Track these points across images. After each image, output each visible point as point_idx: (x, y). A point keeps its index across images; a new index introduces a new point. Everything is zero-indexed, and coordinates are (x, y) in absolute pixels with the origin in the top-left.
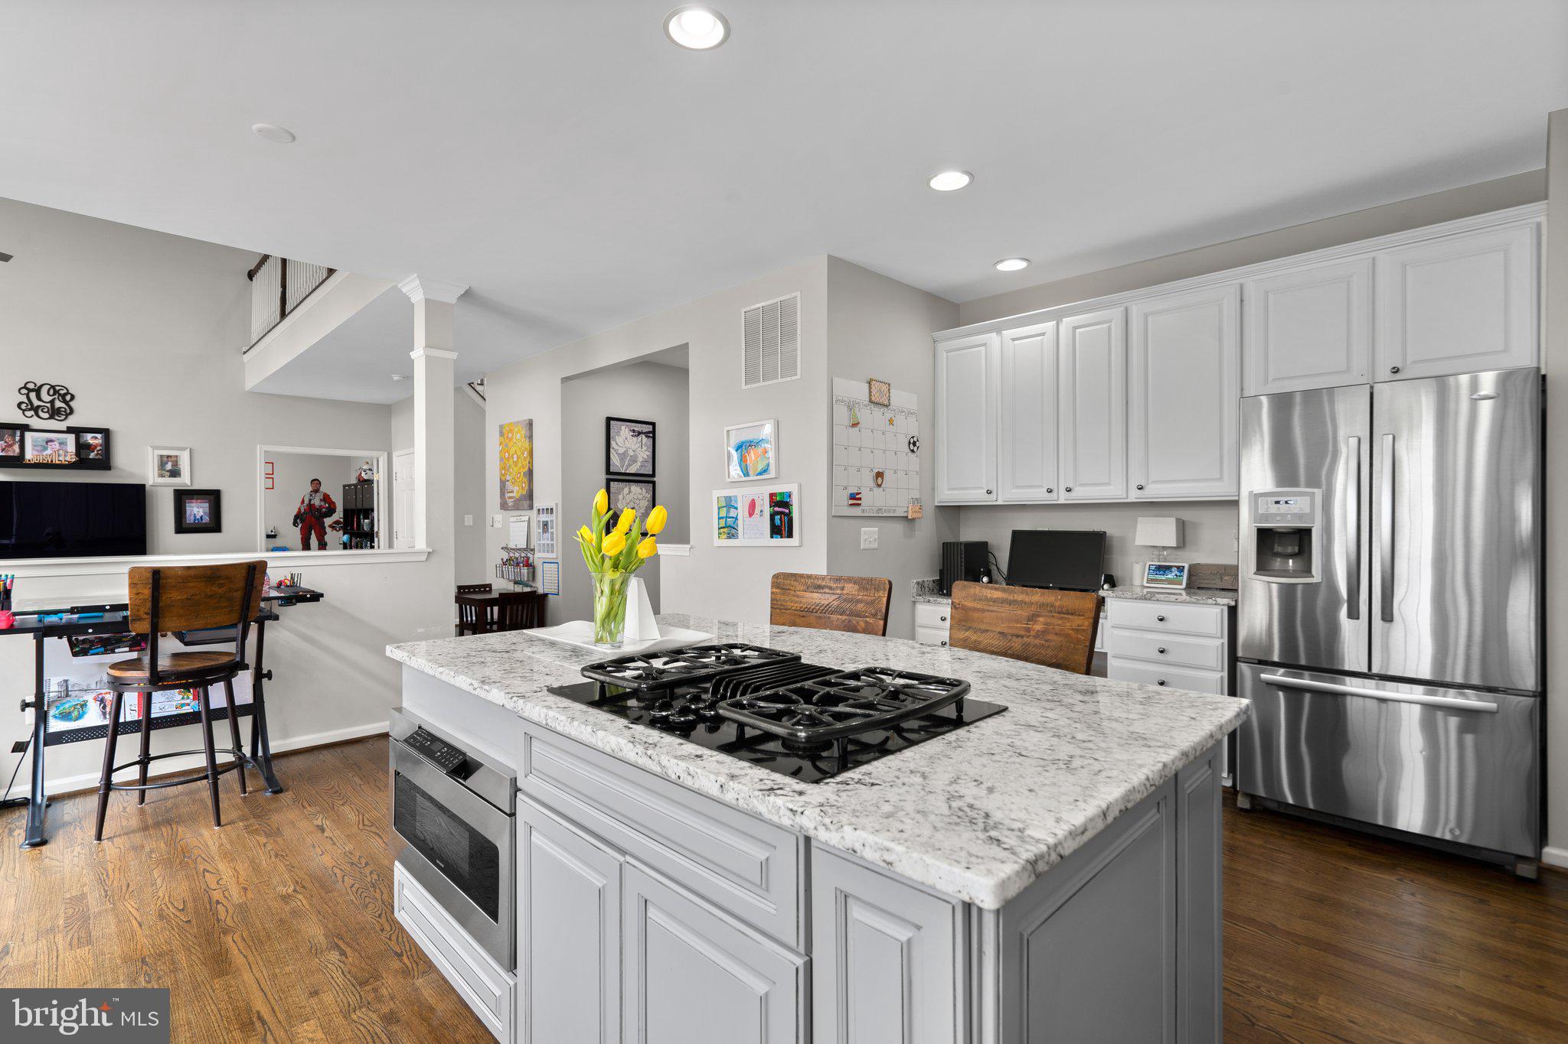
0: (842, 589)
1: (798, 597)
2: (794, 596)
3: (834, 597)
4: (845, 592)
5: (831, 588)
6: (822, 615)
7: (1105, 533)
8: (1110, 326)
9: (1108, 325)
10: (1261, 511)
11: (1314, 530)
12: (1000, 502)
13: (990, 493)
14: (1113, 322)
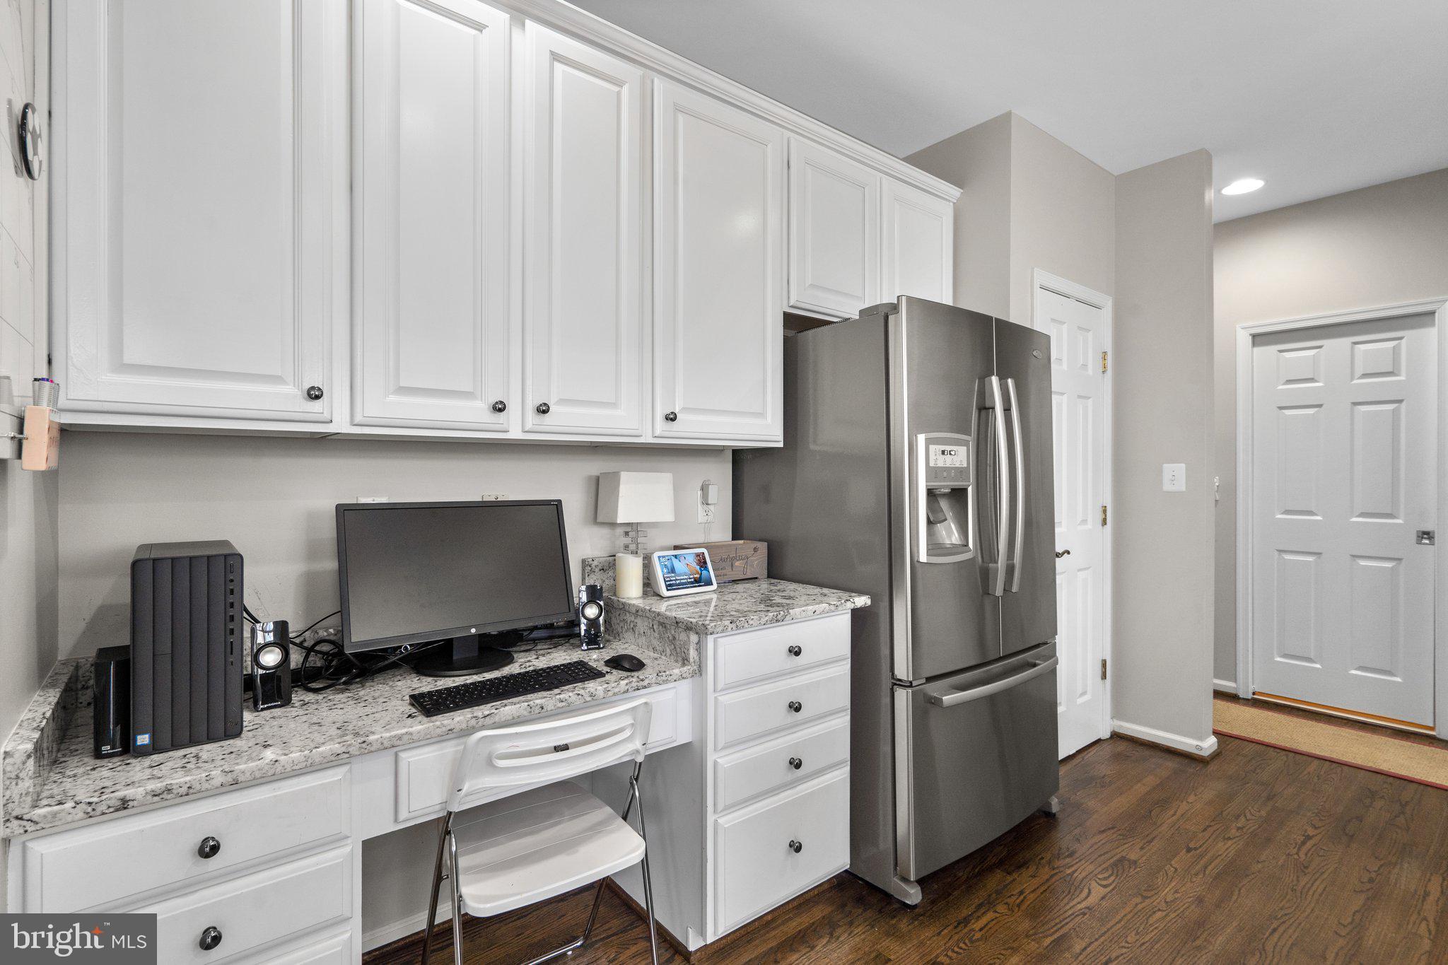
7: (560, 501)
8: (619, 94)
9: (616, 89)
10: (932, 464)
11: (970, 489)
12: (341, 425)
13: (317, 397)
14: (625, 89)
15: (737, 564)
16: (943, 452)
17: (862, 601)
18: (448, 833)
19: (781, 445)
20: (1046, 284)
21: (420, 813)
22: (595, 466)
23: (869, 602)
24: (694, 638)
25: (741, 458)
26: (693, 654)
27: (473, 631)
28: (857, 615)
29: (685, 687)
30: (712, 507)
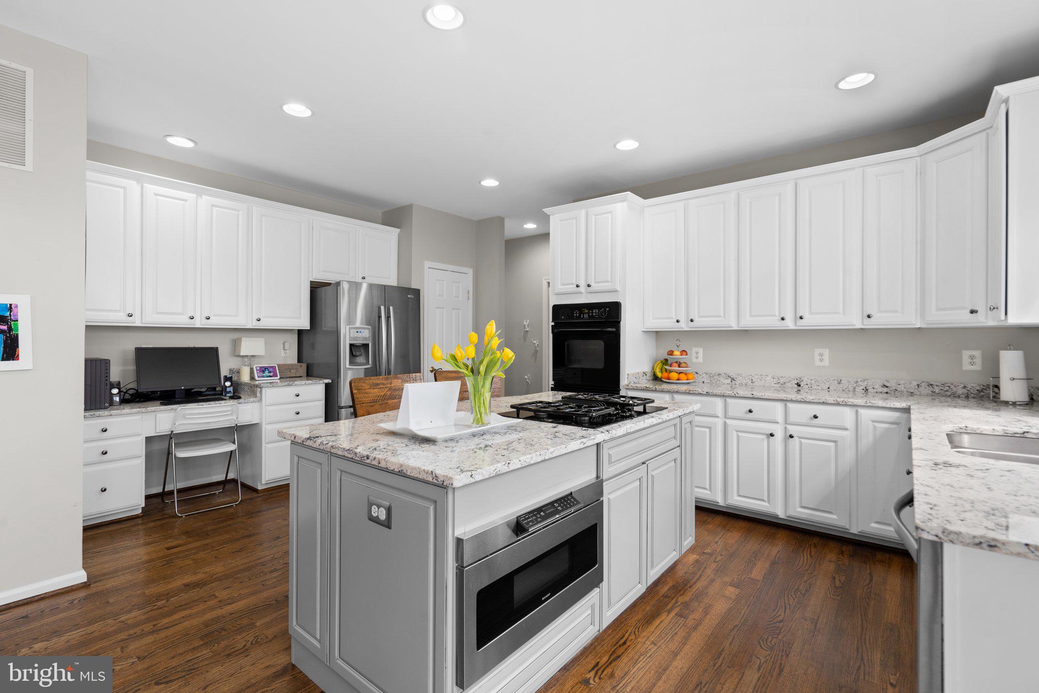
0: (391, 383)
1: (367, 393)
2: (365, 393)
3: (387, 389)
4: (393, 385)
5: (383, 384)
6: (383, 402)
7: (218, 348)
8: (238, 214)
9: (236, 213)
10: (351, 336)
11: (370, 344)
12: (138, 324)
13: (131, 316)
14: (241, 213)
15: (292, 371)
16: (357, 332)
17: (330, 381)
18: (171, 438)
19: (309, 328)
20: (430, 267)
21: (163, 431)
22: (235, 336)
23: (331, 381)
24: (259, 389)
25: (300, 332)
26: (258, 394)
27: (183, 388)
28: (327, 385)
29: (256, 405)
30: (287, 351)
